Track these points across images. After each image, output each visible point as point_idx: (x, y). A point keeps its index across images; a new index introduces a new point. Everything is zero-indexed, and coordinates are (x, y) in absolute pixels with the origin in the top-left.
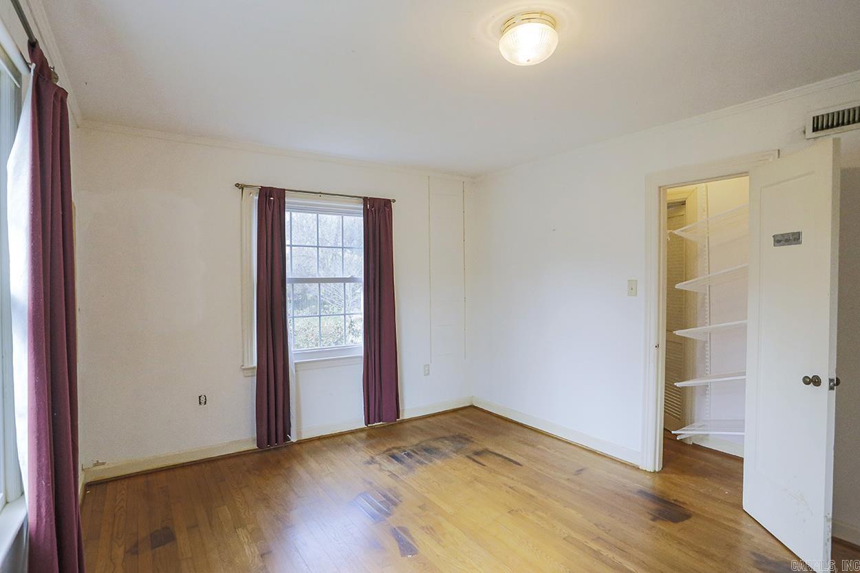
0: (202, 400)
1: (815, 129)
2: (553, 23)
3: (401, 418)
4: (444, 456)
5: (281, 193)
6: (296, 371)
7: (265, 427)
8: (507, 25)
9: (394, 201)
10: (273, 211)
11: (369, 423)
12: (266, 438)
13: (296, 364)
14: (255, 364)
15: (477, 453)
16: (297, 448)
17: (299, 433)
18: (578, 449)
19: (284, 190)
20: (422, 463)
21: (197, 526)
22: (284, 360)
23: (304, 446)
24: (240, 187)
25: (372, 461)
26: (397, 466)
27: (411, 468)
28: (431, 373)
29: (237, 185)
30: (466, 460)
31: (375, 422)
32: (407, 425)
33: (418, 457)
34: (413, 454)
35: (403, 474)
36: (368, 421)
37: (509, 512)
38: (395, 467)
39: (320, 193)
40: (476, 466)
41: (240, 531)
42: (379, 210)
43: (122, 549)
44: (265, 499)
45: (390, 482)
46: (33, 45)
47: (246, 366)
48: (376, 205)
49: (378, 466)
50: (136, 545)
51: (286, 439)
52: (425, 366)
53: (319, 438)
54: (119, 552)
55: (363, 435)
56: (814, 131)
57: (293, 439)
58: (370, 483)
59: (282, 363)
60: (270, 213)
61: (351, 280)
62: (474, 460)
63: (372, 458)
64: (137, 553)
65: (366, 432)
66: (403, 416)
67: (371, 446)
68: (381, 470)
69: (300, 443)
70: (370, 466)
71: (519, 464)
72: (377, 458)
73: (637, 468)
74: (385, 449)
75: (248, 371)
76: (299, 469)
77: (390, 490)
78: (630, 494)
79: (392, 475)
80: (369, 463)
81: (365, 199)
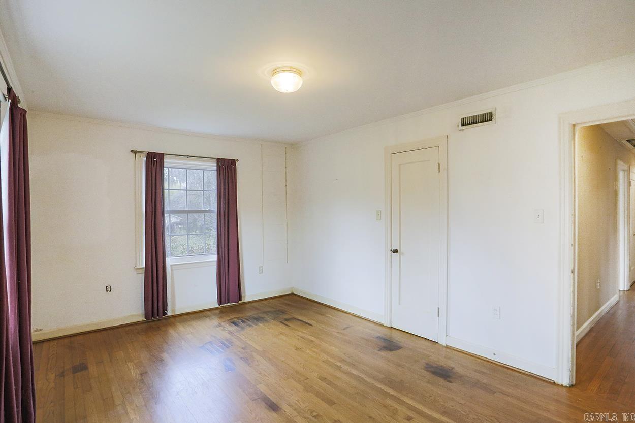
0: (108, 289)
1: (463, 125)
2: (299, 73)
3: (243, 301)
4: (267, 321)
5: (161, 156)
6: (171, 270)
7: (150, 306)
8: (275, 71)
9: (238, 161)
10: (156, 168)
11: (221, 304)
12: (150, 313)
13: (171, 266)
14: (144, 266)
15: (286, 320)
16: (172, 319)
17: (173, 311)
18: (351, 316)
19: (163, 154)
20: (250, 326)
21: (103, 362)
22: (163, 263)
23: (177, 319)
24: (135, 152)
25: (220, 325)
26: (234, 328)
27: (243, 328)
28: (264, 271)
29: (132, 151)
30: (279, 323)
31: (225, 303)
32: (248, 306)
33: (249, 322)
34: (246, 321)
35: (237, 332)
36: (220, 302)
37: (296, 349)
38: (233, 328)
39: (188, 156)
40: (284, 327)
41: (129, 364)
42: (228, 167)
43: (54, 375)
44: (148, 347)
45: (228, 336)
46: (9, 90)
47: (138, 267)
48: (226, 163)
49: (222, 328)
50: (63, 372)
51: (165, 314)
52: (259, 267)
53: (187, 314)
54: (52, 376)
55: (217, 312)
56: (462, 126)
57: (169, 313)
58: (215, 337)
59: (162, 264)
60: (154, 169)
61: (210, 211)
62: (283, 323)
63: (220, 324)
64: (64, 376)
65: (219, 310)
66: (244, 299)
67: (221, 318)
68: (224, 330)
69: (174, 317)
70: (217, 328)
71: (311, 325)
72: (223, 324)
73: (382, 325)
74: (229, 319)
75: (139, 270)
76: (171, 331)
77: (227, 340)
78: (372, 338)
79: (230, 333)
80: (217, 326)
81: (218, 160)
